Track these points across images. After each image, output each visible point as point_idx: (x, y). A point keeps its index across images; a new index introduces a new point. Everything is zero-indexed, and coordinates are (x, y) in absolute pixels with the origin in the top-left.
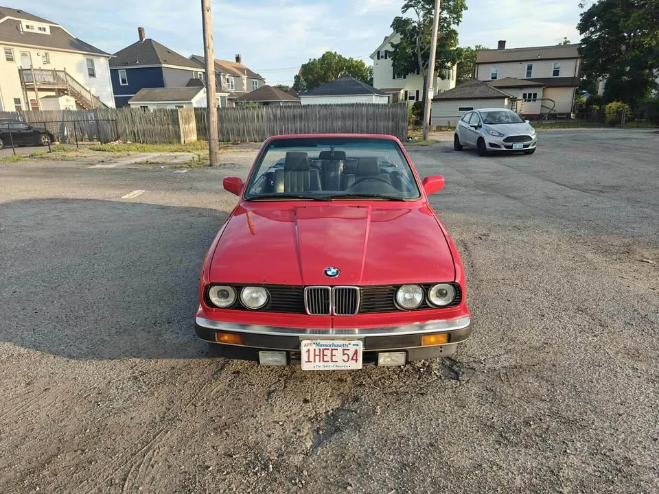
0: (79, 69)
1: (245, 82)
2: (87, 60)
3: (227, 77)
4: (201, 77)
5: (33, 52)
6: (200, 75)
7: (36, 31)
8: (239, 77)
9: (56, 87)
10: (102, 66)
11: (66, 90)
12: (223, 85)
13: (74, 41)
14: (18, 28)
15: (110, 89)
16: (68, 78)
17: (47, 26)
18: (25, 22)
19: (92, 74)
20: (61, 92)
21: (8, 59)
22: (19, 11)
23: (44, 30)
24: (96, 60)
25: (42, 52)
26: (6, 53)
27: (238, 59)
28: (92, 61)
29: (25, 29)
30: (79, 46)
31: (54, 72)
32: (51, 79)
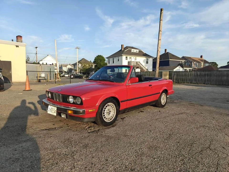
0: (144, 61)
1: (202, 64)
2: (147, 59)
3: (195, 63)
4: (183, 63)
5: (132, 57)
6: (183, 62)
7: (135, 52)
8: (200, 62)
9: (136, 66)
10: (151, 60)
11: (139, 67)
12: (193, 65)
13: (144, 54)
14: (130, 51)
15: (152, 67)
16: (140, 64)
17: (138, 50)
18: (132, 50)
19: (147, 63)
20: (138, 68)
21: (126, 59)
22: (132, 47)
23: (137, 51)
24: (149, 59)
25: (135, 57)
26: (126, 58)
27: (201, 57)
28: (148, 59)
29: (132, 52)
30: (145, 55)
31: (137, 62)
32: (135, 64)
